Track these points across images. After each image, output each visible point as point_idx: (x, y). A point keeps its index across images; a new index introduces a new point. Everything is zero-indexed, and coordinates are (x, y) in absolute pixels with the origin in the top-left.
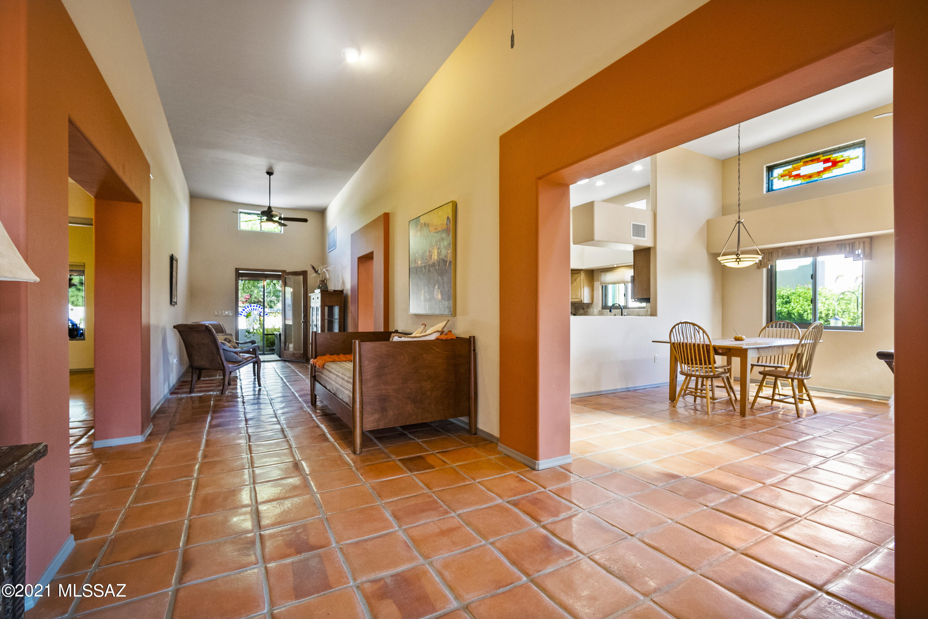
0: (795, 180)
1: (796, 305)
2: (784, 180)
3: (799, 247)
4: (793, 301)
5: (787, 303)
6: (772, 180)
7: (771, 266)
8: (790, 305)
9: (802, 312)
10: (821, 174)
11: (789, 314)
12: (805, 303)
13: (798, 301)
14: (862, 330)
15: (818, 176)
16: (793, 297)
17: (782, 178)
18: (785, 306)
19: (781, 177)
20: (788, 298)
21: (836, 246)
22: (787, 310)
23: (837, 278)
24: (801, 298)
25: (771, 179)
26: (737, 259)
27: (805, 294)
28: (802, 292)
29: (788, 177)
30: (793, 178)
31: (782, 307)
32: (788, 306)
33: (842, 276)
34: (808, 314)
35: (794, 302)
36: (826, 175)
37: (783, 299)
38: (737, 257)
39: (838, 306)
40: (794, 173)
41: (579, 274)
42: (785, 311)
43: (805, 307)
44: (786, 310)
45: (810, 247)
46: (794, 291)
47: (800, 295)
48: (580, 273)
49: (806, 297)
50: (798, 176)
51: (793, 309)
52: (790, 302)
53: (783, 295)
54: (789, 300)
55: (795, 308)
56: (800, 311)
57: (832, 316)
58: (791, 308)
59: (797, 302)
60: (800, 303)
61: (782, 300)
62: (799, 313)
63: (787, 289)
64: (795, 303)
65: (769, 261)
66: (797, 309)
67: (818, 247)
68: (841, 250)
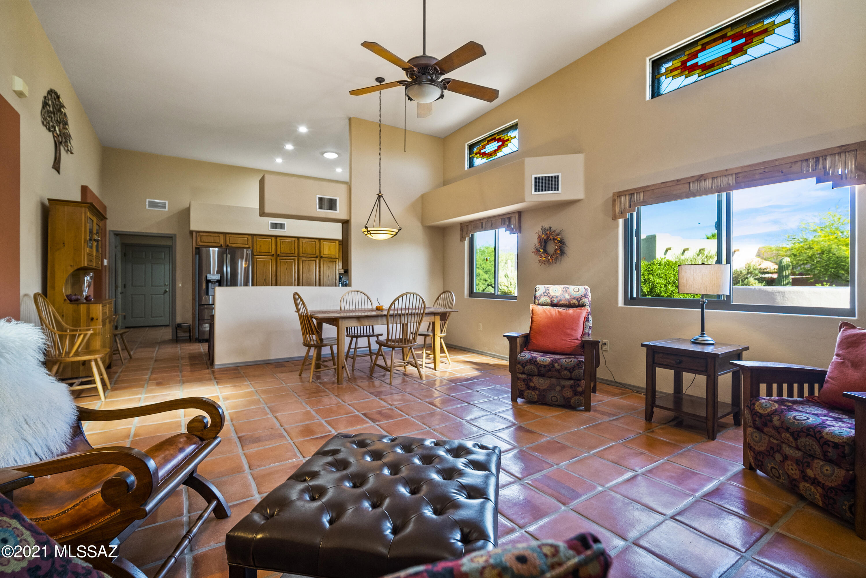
0: (483, 158)
2: (478, 158)
3: (481, 221)
14: (516, 299)
15: (495, 153)
21: (501, 220)
25: (471, 156)
26: (367, 231)
29: (479, 155)
30: (482, 156)
36: (499, 153)
40: (482, 152)
45: (488, 221)
50: (484, 154)
65: (466, 234)
68: (504, 224)
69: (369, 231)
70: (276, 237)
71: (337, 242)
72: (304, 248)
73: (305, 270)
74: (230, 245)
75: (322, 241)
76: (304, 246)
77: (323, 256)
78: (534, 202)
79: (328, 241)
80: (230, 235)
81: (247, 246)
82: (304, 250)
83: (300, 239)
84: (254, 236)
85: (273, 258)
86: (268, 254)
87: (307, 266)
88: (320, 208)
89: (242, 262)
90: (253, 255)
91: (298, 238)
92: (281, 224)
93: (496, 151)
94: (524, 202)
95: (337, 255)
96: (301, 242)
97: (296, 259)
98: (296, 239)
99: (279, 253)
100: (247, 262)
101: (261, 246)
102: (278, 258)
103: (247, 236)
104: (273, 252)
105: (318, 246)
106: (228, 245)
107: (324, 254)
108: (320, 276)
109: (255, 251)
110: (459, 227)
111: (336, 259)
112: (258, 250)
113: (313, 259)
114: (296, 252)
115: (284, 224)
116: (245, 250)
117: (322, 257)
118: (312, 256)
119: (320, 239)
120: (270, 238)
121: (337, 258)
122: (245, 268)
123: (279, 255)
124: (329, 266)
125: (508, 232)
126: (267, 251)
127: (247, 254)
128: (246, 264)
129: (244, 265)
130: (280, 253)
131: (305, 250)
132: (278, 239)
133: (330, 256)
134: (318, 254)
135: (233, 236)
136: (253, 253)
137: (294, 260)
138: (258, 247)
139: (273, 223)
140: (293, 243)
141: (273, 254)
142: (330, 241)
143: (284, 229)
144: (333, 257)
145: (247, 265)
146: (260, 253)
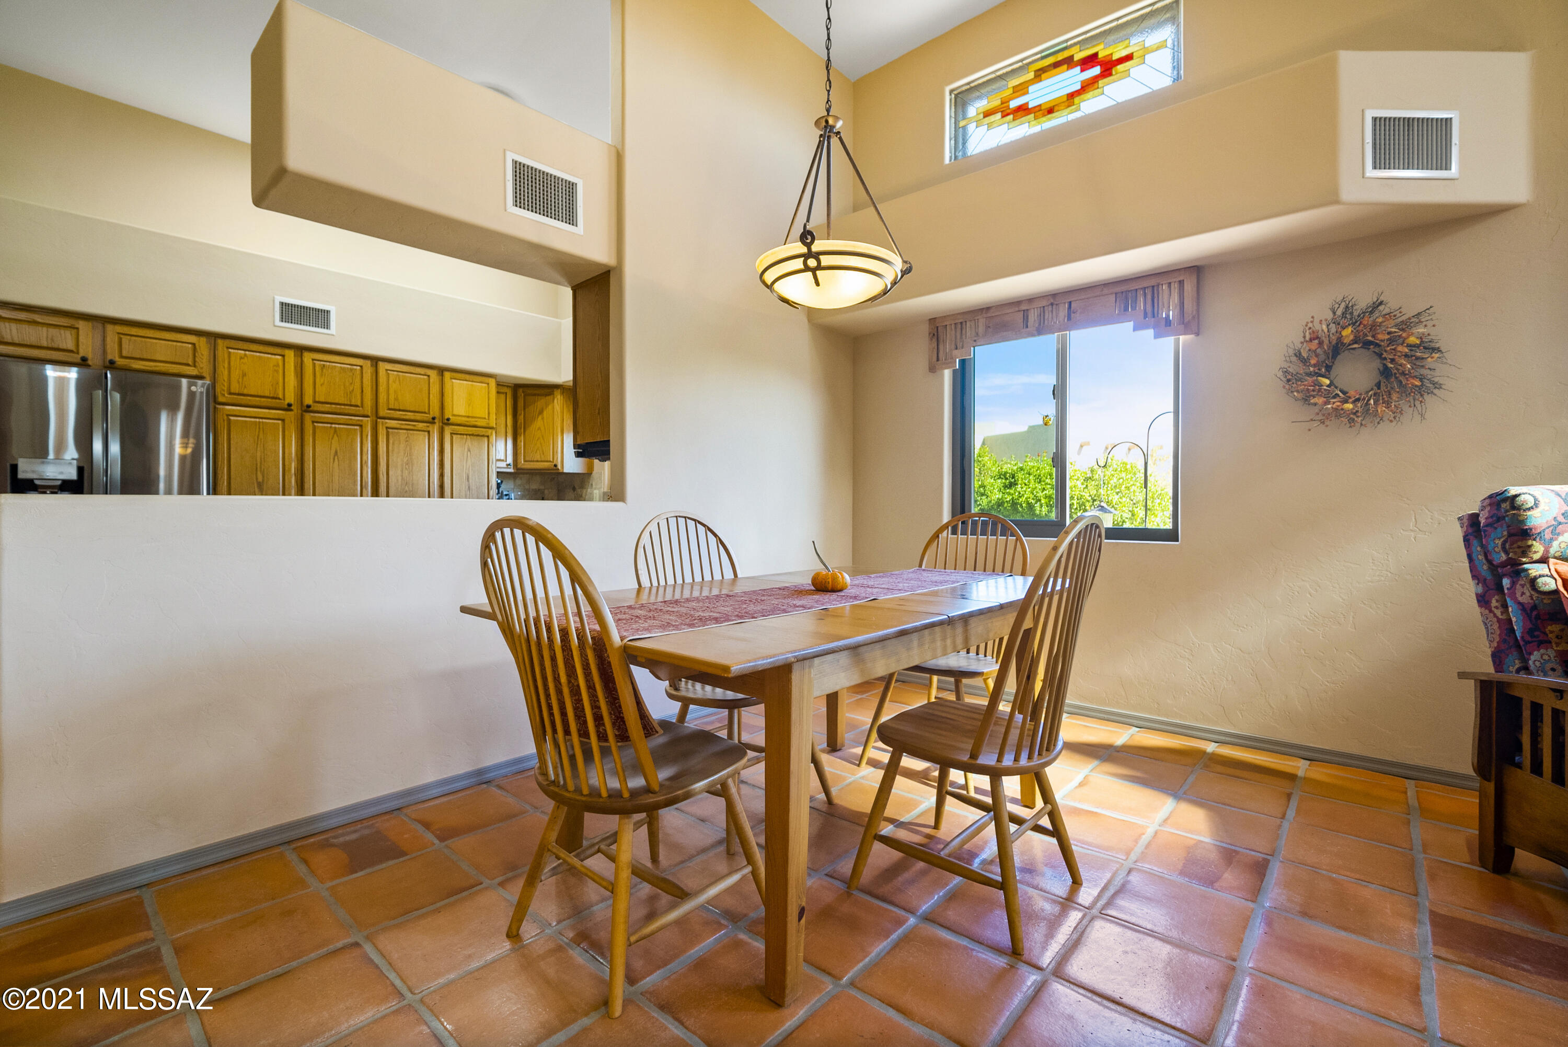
0: (1017, 122)
1: (1024, 489)
2: (990, 126)
3: (1024, 307)
4: (1020, 482)
5: (1011, 485)
6: (964, 128)
7: (963, 362)
8: (1015, 489)
9: (1033, 502)
10: (1076, 100)
11: (1014, 504)
12: (1037, 485)
13: (1026, 481)
14: (1178, 541)
15: (1069, 106)
16: (1020, 475)
17: (988, 120)
18: (1008, 491)
19: (984, 117)
20: (1013, 477)
21: (1113, 298)
22: (1011, 497)
23: (1081, 446)
24: (1031, 477)
25: (962, 124)
26: (806, 256)
27: (1037, 470)
28: (1033, 467)
29: (999, 115)
30: (1011, 117)
31: (1003, 493)
32: (1012, 491)
33: (1088, 444)
34: (1041, 506)
35: (1021, 484)
36: (1090, 105)
37: (1006, 479)
38: (804, 250)
39: (1086, 490)
40: (1014, 104)
41: (552, 397)
42: (1008, 500)
43: (1037, 492)
44: (1009, 498)
45: (1052, 304)
46: (1021, 465)
47: (1031, 471)
48: (551, 394)
49: (1039, 476)
50: (1023, 110)
51: (1020, 497)
52: (1016, 484)
53: (1006, 473)
54: (1015, 481)
55: (1023, 495)
56: (1031, 501)
57: (1076, 508)
58: (1017, 494)
59: (1025, 485)
60: (1031, 486)
61: (1004, 481)
62: (1028, 503)
63: (1012, 463)
64: (1023, 485)
65: (956, 349)
66: (1026, 496)
67: (1070, 303)
68: (1126, 309)
69: (816, 256)
70: (300, 350)
71: (492, 382)
72: (391, 391)
73: (398, 458)
74: (120, 362)
75: (447, 375)
76: (394, 386)
77: (453, 419)
78: (1360, 204)
79: (467, 377)
80: (119, 329)
81: (192, 371)
82: (392, 397)
83: (381, 364)
84: (220, 341)
85: (290, 416)
86: (273, 402)
87: (402, 446)
88: (518, 203)
89: (172, 421)
90: (216, 402)
91: (375, 361)
92: (318, 310)
93: (1071, 96)
94: (1337, 202)
95: (493, 417)
96: (382, 372)
97: (368, 423)
98: (369, 363)
99: (308, 400)
100: (192, 440)
101: (244, 375)
102: (308, 417)
103: (192, 338)
104: (290, 397)
105: (435, 389)
106: (112, 362)
107: (455, 413)
108: (442, 475)
109: (221, 388)
110: (925, 329)
111: (490, 431)
112: (235, 388)
113: (421, 425)
114: (368, 402)
115: (328, 312)
116: (184, 381)
117: (447, 422)
118: (419, 416)
119: (441, 370)
120: (278, 351)
121: (492, 428)
122: (183, 458)
123: (309, 406)
124: (469, 450)
125: (1150, 332)
126: (267, 394)
127: (191, 395)
128: (185, 445)
129: (178, 450)
130: (315, 402)
131: (396, 399)
132: (308, 357)
133: (472, 421)
134: (435, 411)
135: (134, 331)
136: (215, 397)
137: (361, 426)
138: (235, 374)
139: (287, 305)
140: (358, 372)
141: (290, 405)
142: (472, 377)
143: (327, 326)
144: (479, 424)
145: (189, 450)
146: (242, 399)
